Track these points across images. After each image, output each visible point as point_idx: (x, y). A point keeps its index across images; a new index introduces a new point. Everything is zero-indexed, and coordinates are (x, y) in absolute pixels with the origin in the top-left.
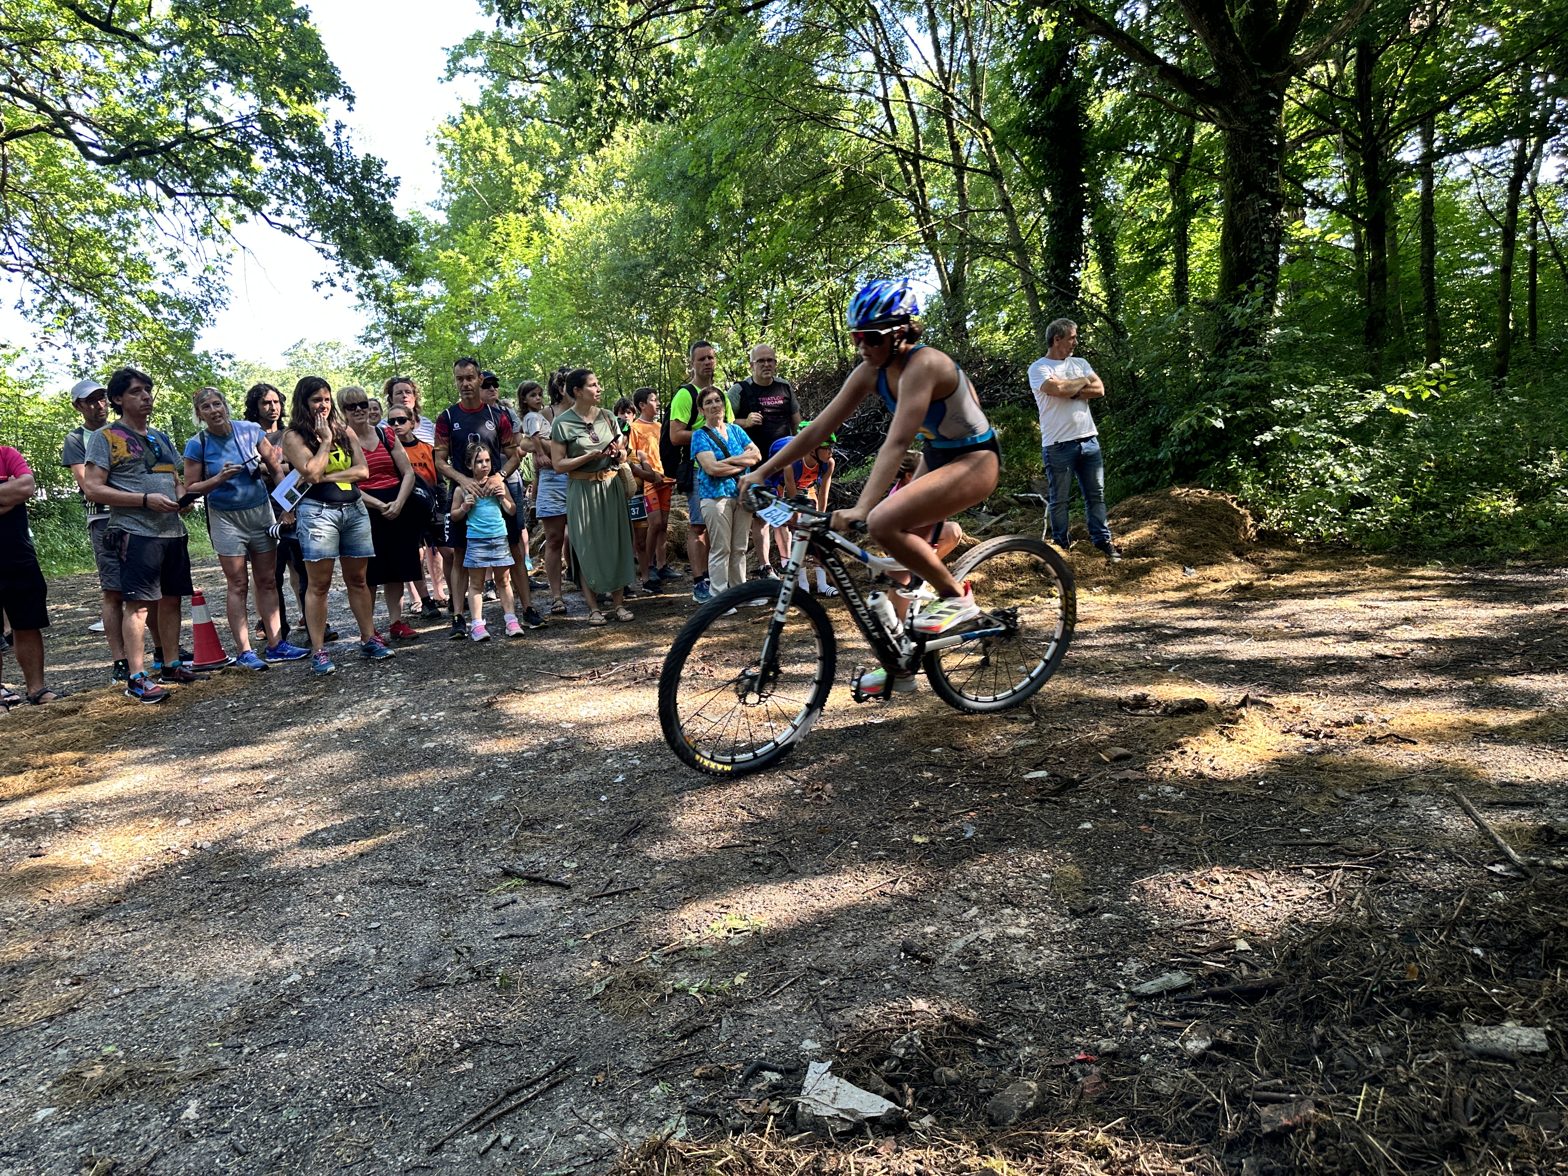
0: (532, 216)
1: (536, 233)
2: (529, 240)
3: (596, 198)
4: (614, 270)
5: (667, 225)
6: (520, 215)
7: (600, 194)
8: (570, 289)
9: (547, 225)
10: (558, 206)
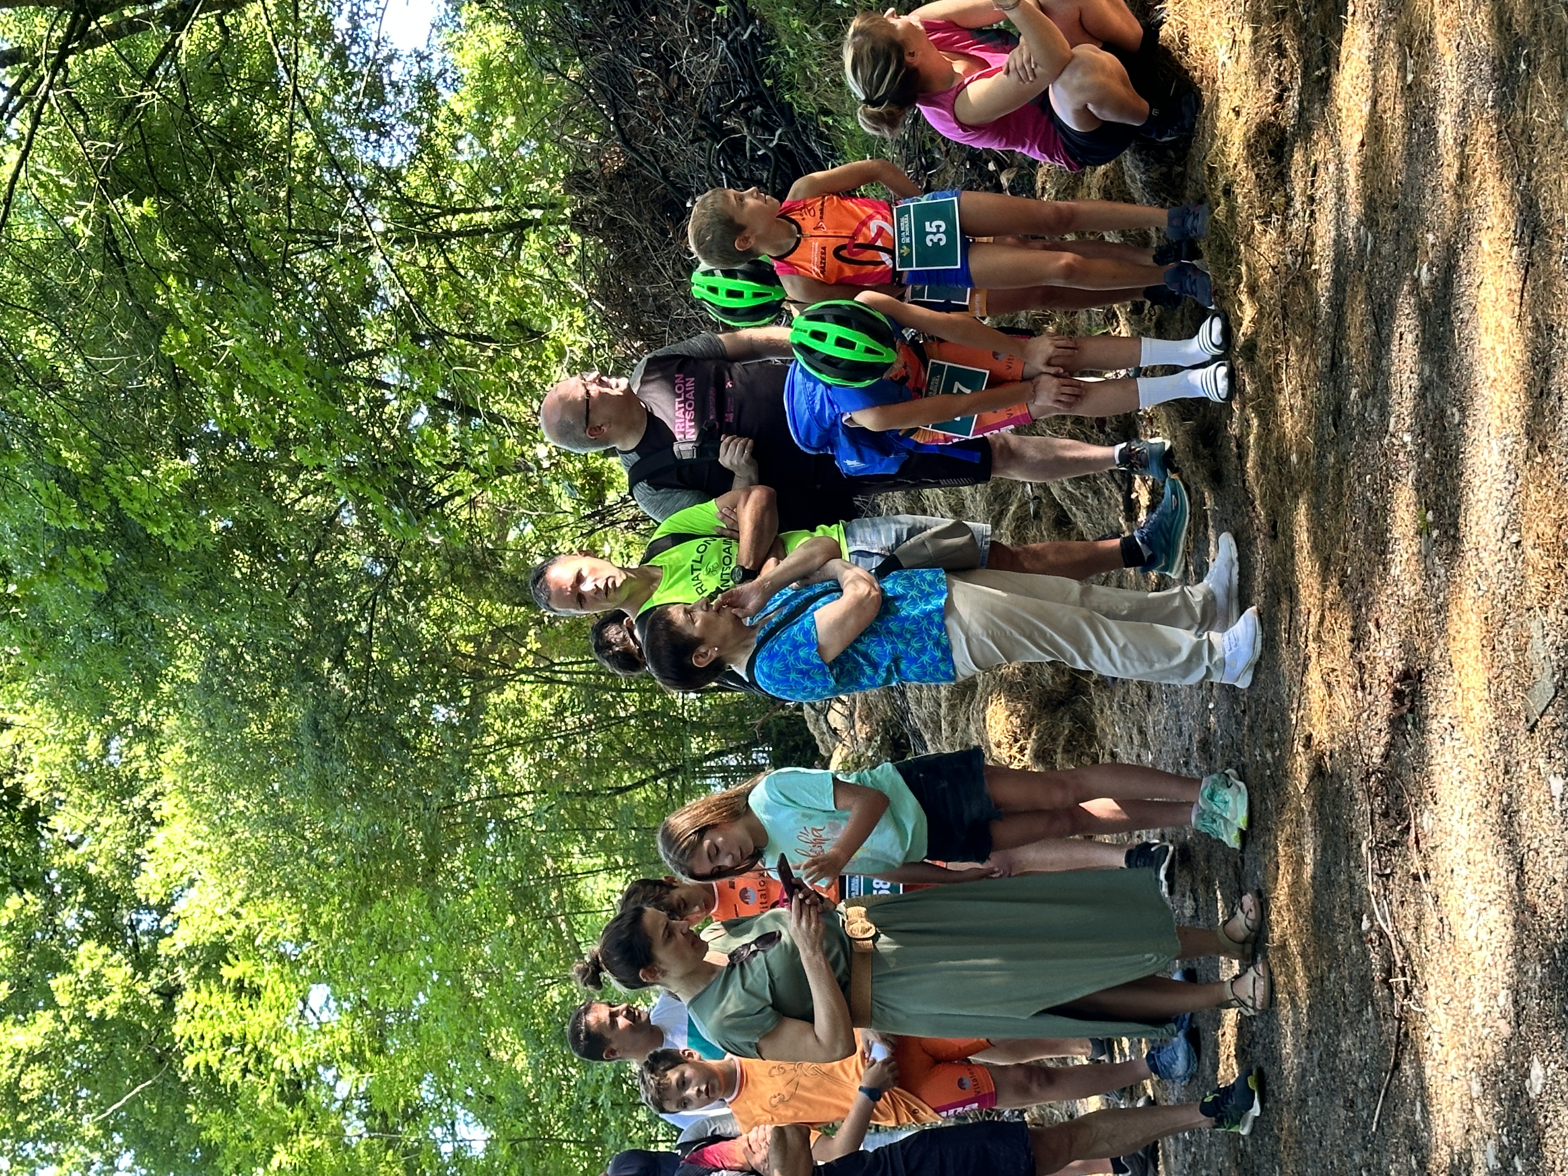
0: (184, 976)
1: (226, 971)
2: (239, 988)
3: (146, 813)
4: (323, 786)
5: (222, 643)
6: (182, 1003)
7: (138, 802)
8: (366, 899)
9: (206, 939)
10: (163, 909)
